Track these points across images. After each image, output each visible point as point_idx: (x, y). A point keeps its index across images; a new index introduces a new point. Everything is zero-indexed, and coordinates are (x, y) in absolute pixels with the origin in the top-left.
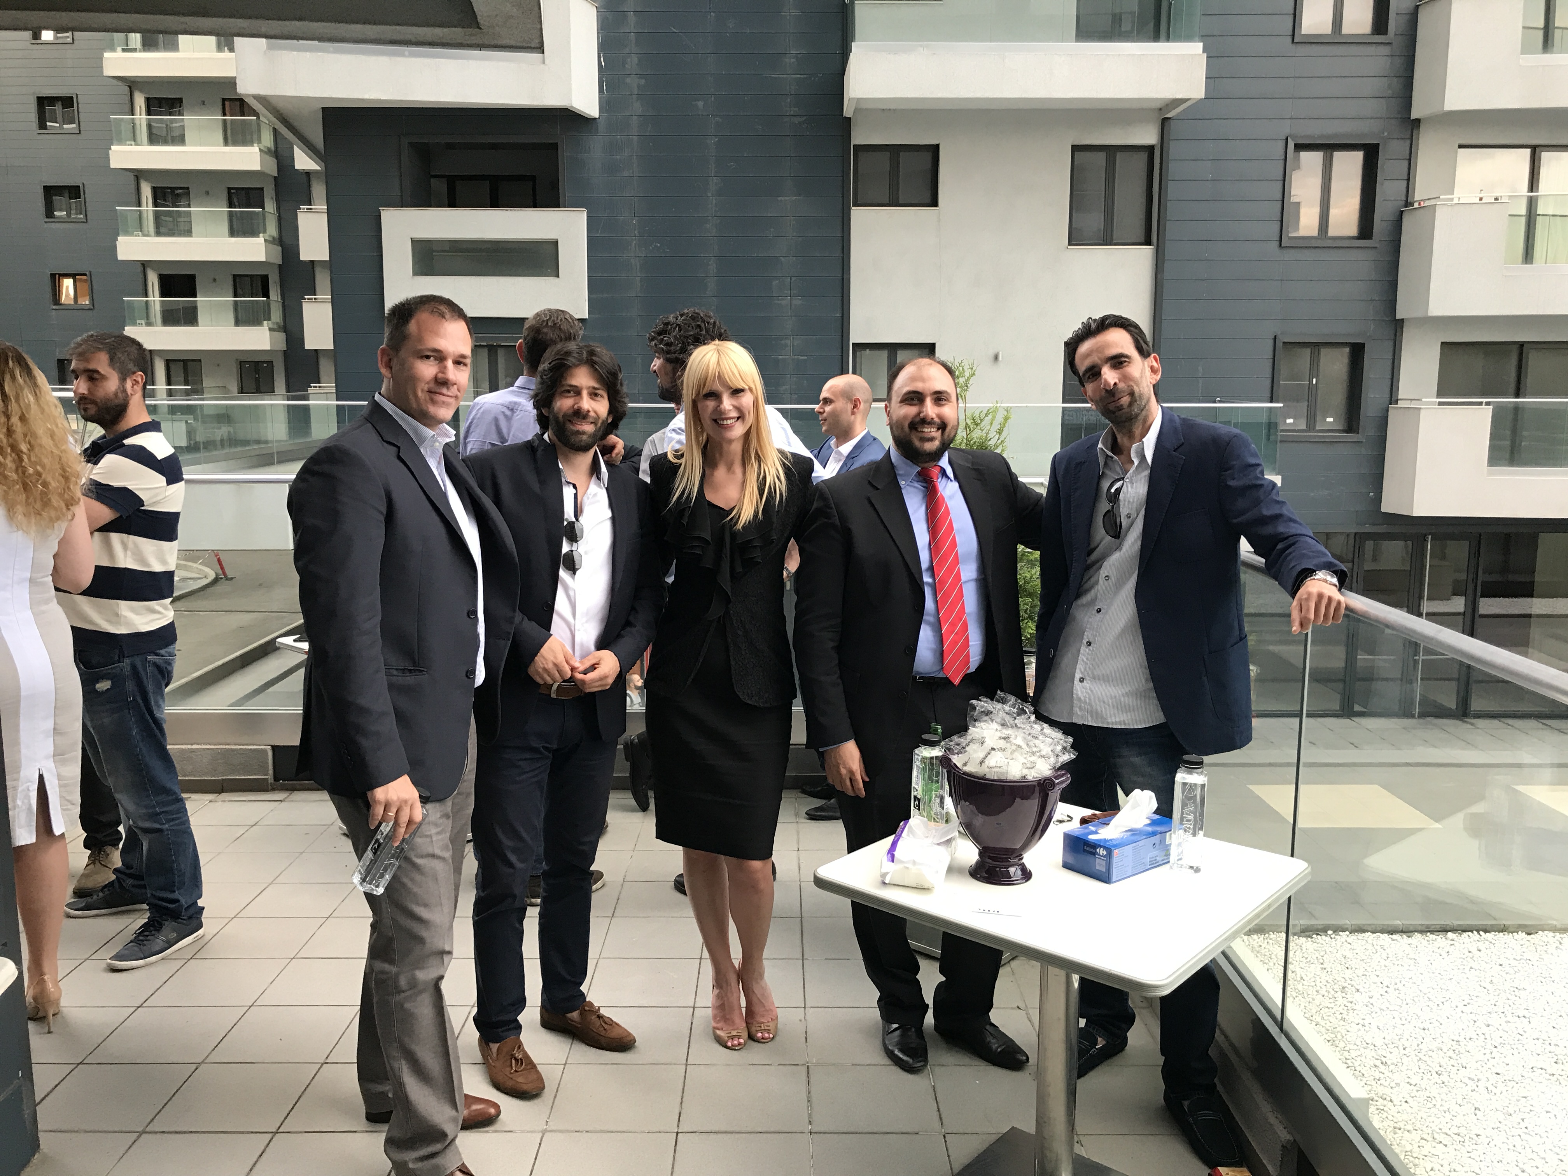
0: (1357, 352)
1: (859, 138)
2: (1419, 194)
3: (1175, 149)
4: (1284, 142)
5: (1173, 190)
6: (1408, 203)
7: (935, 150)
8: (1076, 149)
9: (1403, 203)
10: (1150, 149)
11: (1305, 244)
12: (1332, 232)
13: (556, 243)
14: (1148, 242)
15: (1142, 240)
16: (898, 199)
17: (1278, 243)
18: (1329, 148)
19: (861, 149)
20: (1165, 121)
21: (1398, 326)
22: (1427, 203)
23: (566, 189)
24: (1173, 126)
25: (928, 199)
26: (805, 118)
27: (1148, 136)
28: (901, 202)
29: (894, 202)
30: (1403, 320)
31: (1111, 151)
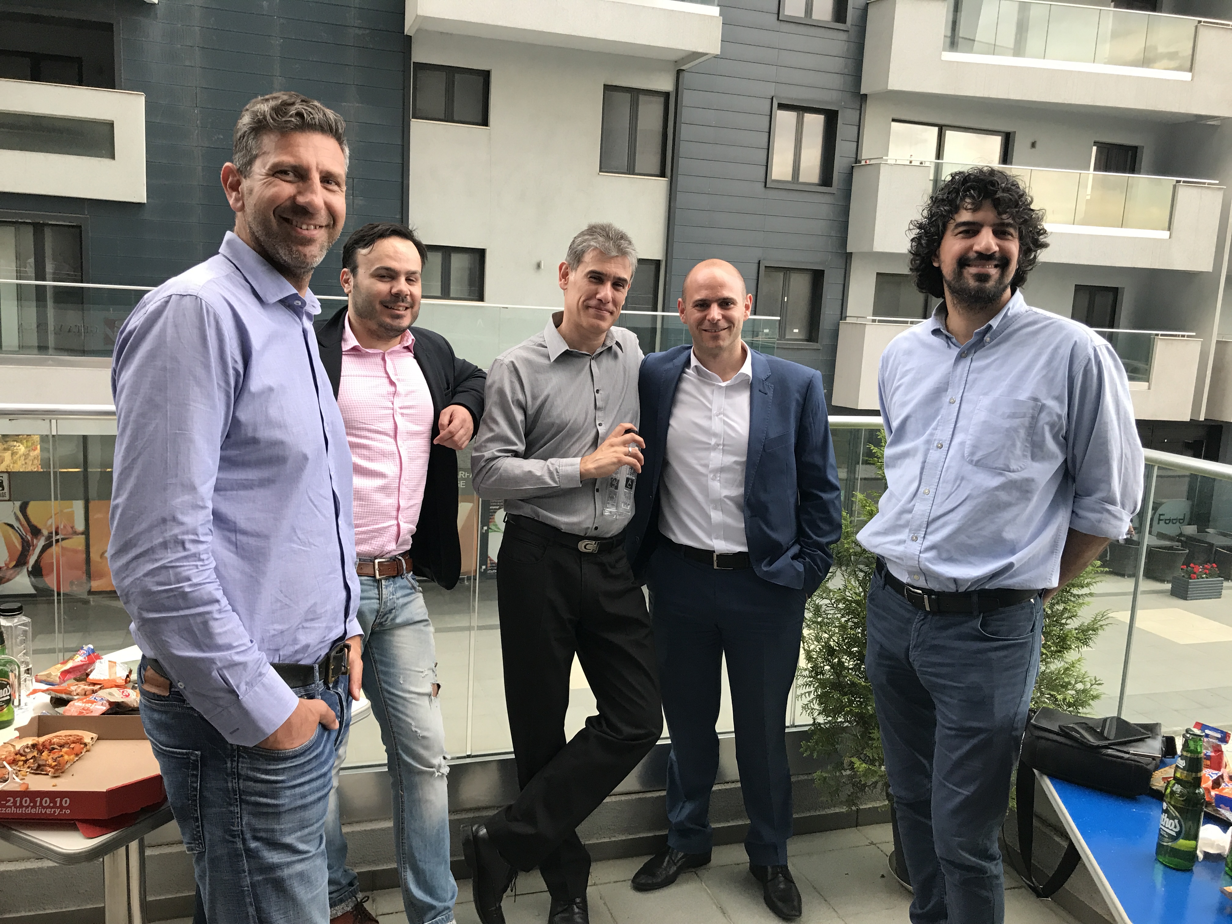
0: (817, 277)
1: (419, 55)
2: (866, 154)
3: (687, 98)
4: (770, 100)
5: (685, 132)
6: (857, 161)
7: (486, 75)
8: (608, 88)
9: (854, 160)
10: (667, 95)
11: (781, 187)
12: (801, 179)
13: (111, 125)
14: (662, 175)
15: (658, 173)
16: (453, 117)
17: (763, 184)
18: (801, 109)
19: (420, 67)
20: (679, 72)
21: (848, 256)
22: (872, 162)
23: (122, 72)
24: (686, 78)
25: (479, 119)
26: (368, 31)
27: (666, 84)
28: (456, 118)
29: (449, 117)
30: (851, 253)
31: (635, 93)
